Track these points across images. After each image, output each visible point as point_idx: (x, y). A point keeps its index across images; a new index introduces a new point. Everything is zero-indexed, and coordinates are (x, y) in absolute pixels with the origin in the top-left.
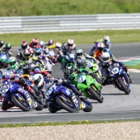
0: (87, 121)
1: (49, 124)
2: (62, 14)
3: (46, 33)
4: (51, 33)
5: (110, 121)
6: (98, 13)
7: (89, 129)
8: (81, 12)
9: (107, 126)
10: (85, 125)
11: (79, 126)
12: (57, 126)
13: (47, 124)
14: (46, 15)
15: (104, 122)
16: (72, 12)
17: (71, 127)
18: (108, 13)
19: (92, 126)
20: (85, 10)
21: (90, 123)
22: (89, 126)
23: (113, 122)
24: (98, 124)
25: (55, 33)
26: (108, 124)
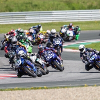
0: (45, 87)
1: (18, 89)
2: (28, 11)
3: (16, 24)
4: (19, 25)
5: (61, 87)
6: (53, 10)
7: (46, 92)
8: (41, 9)
9: (59, 91)
10: (44, 90)
11: (39, 90)
12: (24, 91)
13: (16, 89)
14: (16, 11)
15: (57, 88)
16: (34, 9)
17: (34, 92)
18: (60, 10)
19: (48, 90)
20: (44, 8)
21: (47, 88)
22: (47, 90)
23: (64, 87)
24: (53, 89)
25: (22, 24)
26: (60, 89)
